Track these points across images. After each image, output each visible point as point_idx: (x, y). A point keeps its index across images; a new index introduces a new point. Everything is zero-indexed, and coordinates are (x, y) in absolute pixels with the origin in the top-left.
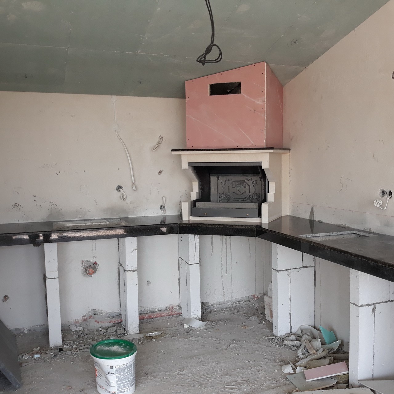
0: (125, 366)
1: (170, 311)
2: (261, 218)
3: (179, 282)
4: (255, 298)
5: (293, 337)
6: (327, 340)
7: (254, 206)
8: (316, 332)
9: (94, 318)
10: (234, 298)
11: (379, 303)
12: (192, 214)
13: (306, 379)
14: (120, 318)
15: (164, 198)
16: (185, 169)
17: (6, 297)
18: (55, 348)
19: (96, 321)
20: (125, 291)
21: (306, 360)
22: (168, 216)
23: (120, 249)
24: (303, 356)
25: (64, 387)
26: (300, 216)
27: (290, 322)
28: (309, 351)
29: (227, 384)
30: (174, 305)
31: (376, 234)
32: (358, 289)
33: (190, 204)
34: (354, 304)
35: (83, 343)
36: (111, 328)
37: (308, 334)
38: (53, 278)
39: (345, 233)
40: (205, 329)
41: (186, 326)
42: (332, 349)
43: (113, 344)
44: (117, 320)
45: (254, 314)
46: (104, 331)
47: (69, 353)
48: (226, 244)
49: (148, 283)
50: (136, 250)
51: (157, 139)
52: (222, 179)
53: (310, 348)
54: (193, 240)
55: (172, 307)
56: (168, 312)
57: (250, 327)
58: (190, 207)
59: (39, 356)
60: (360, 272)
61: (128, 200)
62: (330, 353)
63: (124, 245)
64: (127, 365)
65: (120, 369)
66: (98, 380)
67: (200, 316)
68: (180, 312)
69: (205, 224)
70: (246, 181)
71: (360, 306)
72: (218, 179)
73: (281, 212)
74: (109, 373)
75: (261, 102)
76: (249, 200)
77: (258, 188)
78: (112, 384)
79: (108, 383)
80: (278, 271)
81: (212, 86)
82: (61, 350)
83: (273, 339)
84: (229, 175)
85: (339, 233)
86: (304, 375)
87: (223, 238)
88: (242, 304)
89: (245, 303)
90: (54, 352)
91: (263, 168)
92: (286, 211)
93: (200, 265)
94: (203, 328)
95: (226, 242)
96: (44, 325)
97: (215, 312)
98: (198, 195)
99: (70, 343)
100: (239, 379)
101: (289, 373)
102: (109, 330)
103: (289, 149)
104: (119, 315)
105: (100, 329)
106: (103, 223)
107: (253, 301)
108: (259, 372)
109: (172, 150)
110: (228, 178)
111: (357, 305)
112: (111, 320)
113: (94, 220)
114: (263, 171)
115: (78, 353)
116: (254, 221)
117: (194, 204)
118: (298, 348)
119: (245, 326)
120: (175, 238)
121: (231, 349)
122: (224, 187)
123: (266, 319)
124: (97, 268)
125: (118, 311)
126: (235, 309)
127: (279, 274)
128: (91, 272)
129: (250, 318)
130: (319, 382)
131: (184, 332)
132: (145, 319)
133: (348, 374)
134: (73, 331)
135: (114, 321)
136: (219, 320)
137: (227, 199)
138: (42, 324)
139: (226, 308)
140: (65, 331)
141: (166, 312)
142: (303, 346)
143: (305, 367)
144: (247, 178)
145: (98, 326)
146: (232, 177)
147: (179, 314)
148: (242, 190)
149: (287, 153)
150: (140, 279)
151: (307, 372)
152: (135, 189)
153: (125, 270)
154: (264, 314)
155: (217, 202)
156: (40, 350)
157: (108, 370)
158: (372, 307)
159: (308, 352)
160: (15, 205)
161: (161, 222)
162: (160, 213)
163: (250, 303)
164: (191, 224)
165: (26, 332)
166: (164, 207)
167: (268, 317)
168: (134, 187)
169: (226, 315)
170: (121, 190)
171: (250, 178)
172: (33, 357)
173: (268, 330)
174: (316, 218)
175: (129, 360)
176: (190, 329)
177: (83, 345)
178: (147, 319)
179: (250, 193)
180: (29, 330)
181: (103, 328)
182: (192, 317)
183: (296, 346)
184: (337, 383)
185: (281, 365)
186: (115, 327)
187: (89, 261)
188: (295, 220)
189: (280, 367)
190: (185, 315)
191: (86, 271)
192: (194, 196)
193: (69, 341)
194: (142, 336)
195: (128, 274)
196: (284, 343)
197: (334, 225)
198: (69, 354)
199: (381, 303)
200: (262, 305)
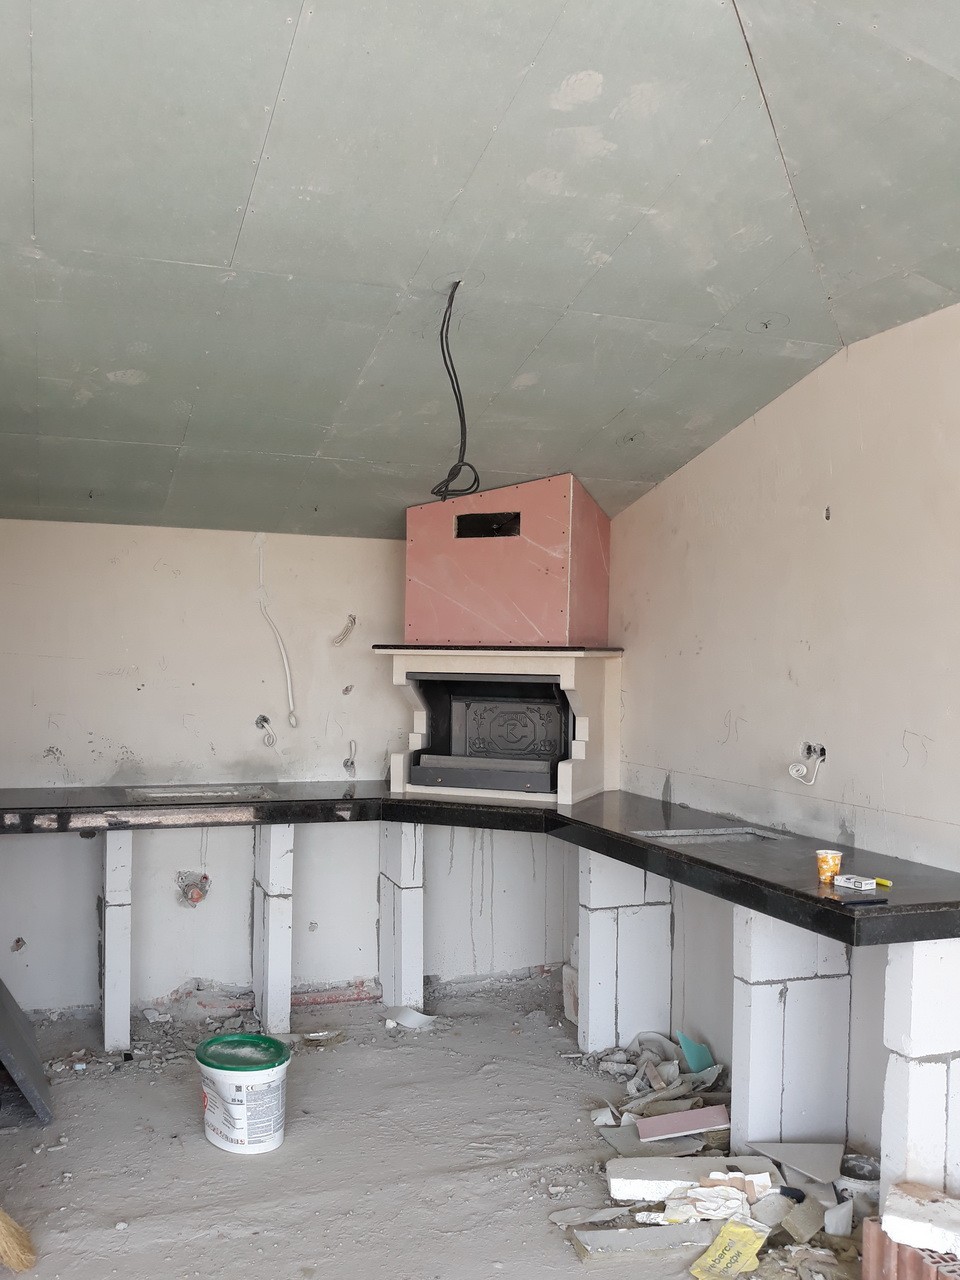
0: (265, 1087)
1: (356, 991)
2: (556, 792)
3: (378, 929)
4: (543, 971)
5: (621, 1056)
6: (691, 1064)
7: (542, 766)
8: (670, 1046)
9: (195, 997)
10: (497, 971)
11: (794, 980)
12: (412, 779)
13: (639, 1138)
14: (250, 1000)
15: (353, 744)
16: (400, 686)
17: (19, 942)
18: (117, 1053)
19: (200, 1003)
20: (265, 940)
21: (643, 1101)
22: (360, 781)
23: (257, 849)
24: (638, 1094)
25: (138, 1128)
26: (643, 794)
27: (616, 1024)
28: (653, 1085)
29: (475, 1139)
30: (365, 978)
31: (794, 835)
32: (749, 947)
33: (407, 758)
34: (742, 979)
35: (173, 1047)
36: (232, 1020)
37: (654, 1050)
38: (120, 906)
39: (730, 831)
40: (431, 1031)
41: (391, 1024)
42: (703, 1083)
43: (241, 1044)
44: (243, 1003)
45: (540, 1006)
46: (217, 1025)
47: (145, 1064)
48: (482, 849)
49: (313, 926)
50: (291, 851)
51: (345, 621)
52: (477, 707)
53: (655, 1077)
54: (410, 834)
55: (362, 983)
56: (352, 993)
57: (529, 1034)
58: (407, 765)
59: (84, 1066)
60: (753, 913)
61: (279, 746)
62: (698, 1090)
63: (268, 842)
64: (269, 1086)
65: (257, 1093)
66: (209, 1116)
67: (421, 1005)
68: (378, 993)
69: (438, 803)
70: (528, 712)
71: (754, 984)
72: (468, 706)
73: (602, 781)
74: (234, 1100)
75: (561, 552)
76: (534, 754)
77: (554, 731)
78: (239, 1124)
79: (230, 1121)
80: (590, 910)
81: (460, 519)
82: (128, 1057)
83: (577, 1058)
84: (491, 698)
85: (717, 831)
86: (637, 1129)
87: (475, 834)
88: (513, 985)
89: (522, 982)
90: (114, 1060)
91: (562, 688)
92: (614, 779)
93: (425, 892)
94: (426, 1029)
95: (482, 843)
96: (92, 1006)
97: (454, 999)
98: (425, 739)
99: (146, 1046)
100: (498, 1132)
101: (606, 1126)
102: (226, 1023)
103: (622, 650)
104: (249, 993)
105: (208, 1020)
106: (226, 792)
107: (538, 980)
108: (542, 1122)
109: (375, 647)
110: (489, 705)
111: (746, 982)
112: (231, 1002)
113: (208, 785)
114: (563, 693)
115: (163, 1065)
116: (542, 799)
117: (415, 758)
118: (630, 1077)
119: (517, 1029)
120: (371, 829)
121: (488, 1072)
122: (480, 725)
123: (565, 1018)
124: (207, 887)
125: (247, 985)
126: (497, 994)
127: (593, 916)
128: (195, 896)
129: (530, 1015)
130: (667, 1145)
131: (386, 1036)
132: (303, 1004)
133: (729, 1129)
134: (151, 1021)
135: (236, 1005)
136: (462, 1015)
137: (484, 749)
138: (88, 1004)
139: (479, 992)
140: (137, 1020)
141: (349, 992)
142: (640, 1073)
143: (642, 1115)
144: (530, 706)
145: (203, 1013)
146: (499, 705)
147: (377, 999)
148: (519, 731)
149: (616, 657)
150: (296, 916)
151: (642, 1123)
152: (294, 723)
153: (266, 895)
154: (561, 1008)
155: (465, 755)
156: (85, 1055)
157: (231, 1093)
158: (780, 987)
159: (651, 1087)
160: (49, 751)
161: (345, 796)
162: (344, 776)
163: (532, 982)
164: (409, 801)
165: (54, 1018)
166: (352, 763)
167: (568, 1014)
168: (293, 721)
169: (477, 1005)
170: (265, 724)
171: (535, 707)
172: (71, 1068)
173: (568, 1041)
174: (677, 799)
175: (275, 1075)
176: (399, 1031)
177: (173, 1050)
178: (307, 1004)
179: (534, 741)
180: (62, 1015)
181: (215, 1019)
182: (404, 1004)
183: (625, 1074)
184: (706, 1148)
185: (589, 1110)
186: (240, 1019)
187: (191, 874)
188: (631, 800)
189: (586, 1113)
190: (388, 1000)
191: (185, 894)
192: (417, 742)
193: (143, 1040)
194: (296, 1038)
195: (273, 901)
196: (600, 1068)
197: (712, 815)
198: (144, 1066)
199: (798, 979)
200: (559, 989)
